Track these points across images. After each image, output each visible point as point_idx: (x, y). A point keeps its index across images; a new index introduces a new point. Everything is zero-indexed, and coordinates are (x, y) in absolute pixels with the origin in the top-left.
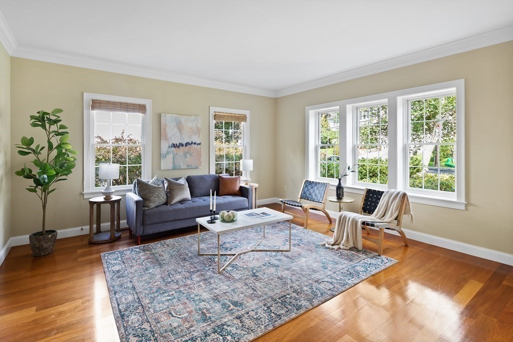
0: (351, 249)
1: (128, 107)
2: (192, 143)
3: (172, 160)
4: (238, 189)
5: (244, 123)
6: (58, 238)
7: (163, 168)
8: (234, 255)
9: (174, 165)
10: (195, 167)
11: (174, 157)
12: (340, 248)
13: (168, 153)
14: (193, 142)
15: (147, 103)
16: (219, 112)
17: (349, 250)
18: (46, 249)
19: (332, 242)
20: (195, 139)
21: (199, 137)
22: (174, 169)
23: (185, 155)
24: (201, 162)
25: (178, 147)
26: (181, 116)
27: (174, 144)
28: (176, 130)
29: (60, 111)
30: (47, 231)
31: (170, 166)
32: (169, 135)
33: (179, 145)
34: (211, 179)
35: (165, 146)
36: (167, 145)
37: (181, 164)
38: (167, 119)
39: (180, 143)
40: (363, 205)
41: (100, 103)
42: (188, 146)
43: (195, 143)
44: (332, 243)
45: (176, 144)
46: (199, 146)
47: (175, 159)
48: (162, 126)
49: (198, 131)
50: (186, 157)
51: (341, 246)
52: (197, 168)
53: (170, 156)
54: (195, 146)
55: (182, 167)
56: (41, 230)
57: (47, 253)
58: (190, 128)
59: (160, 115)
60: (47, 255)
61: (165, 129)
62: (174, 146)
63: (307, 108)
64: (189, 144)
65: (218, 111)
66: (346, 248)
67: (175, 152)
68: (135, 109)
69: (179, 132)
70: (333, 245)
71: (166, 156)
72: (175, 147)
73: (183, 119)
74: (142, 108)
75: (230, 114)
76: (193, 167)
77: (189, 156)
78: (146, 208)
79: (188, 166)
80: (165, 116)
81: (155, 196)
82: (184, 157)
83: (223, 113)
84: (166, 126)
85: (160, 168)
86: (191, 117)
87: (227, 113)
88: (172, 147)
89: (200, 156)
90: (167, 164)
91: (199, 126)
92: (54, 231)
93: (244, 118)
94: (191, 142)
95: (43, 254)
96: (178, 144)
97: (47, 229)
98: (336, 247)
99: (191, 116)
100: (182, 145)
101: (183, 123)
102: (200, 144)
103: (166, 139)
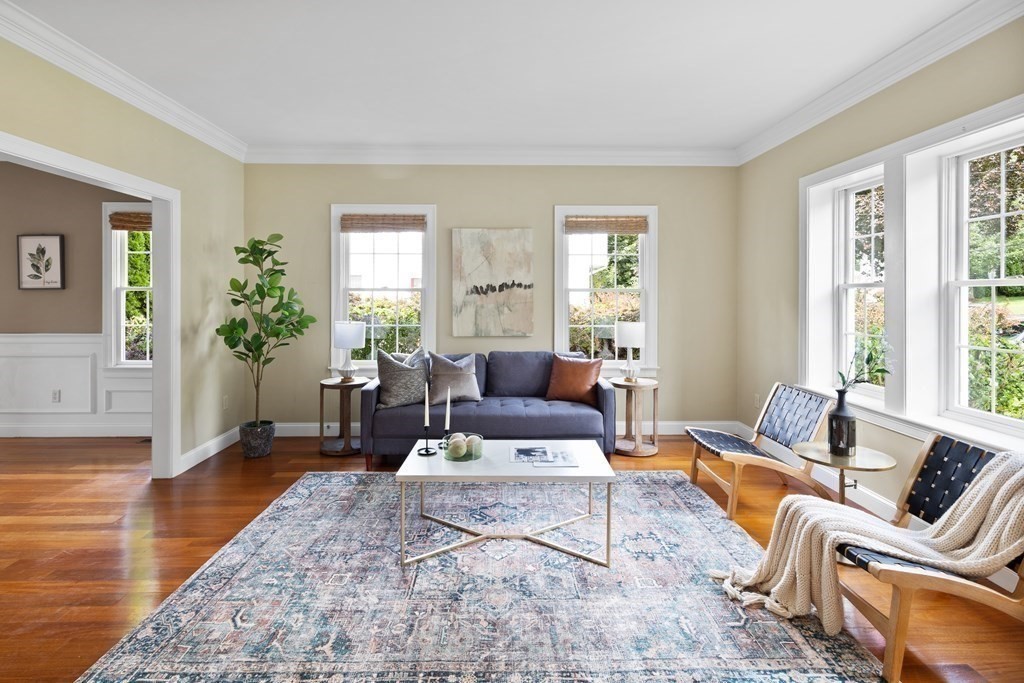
0: (797, 621)
1: (396, 222)
2: (513, 284)
3: (473, 319)
4: (589, 387)
5: (644, 235)
6: (276, 434)
7: (455, 334)
8: (477, 535)
9: (477, 329)
10: (520, 334)
11: (476, 312)
12: (761, 606)
13: (465, 304)
14: (516, 283)
15: (430, 211)
16: (577, 217)
17: (790, 620)
18: (255, 448)
19: (748, 578)
20: (520, 277)
21: (529, 271)
22: (477, 336)
23: (499, 309)
24: (532, 323)
25: (485, 293)
26: (492, 231)
27: (477, 287)
28: (481, 259)
29: (279, 237)
30: (262, 422)
31: (470, 330)
32: (467, 270)
33: (487, 290)
34: (536, 362)
35: (459, 291)
36: (463, 290)
37: (491, 326)
38: (465, 238)
39: (488, 286)
40: (913, 489)
41: (352, 219)
42: (506, 291)
43: (520, 285)
44: (747, 582)
45: (481, 287)
46: (528, 290)
47: (479, 317)
48: (454, 252)
49: (527, 260)
50: (500, 312)
51: (769, 602)
52: (524, 336)
53: (470, 311)
54: (521, 290)
55: (493, 334)
56: (254, 420)
57: (257, 455)
58: (510, 254)
59: (450, 232)
60: (258, 457)
61: (459, 259)
62: (477, 290)
63: (802, 181)
64: (507, 286)
65: (574, 214)
66: (782, 612)
67: (479, 303)
68: (407, 224)
69: (486, 263)
70: (748, 589)
71: (461, 311)
72: (478, 293)
73: (494, 237)
74: (417, 222)
75: (605, 217)
76: (515, 334)
77: (506, 310)
78: (383, 406)
79: (504, 331)
80: (460, 233)
81: (399, 384)
82: (497, 312)
83: (587, 217)
84: (461, 253)
85: (451, 334)
86: (511, 231)
87: (597, 217)
88: (472, 292)
89: (532, 310)
90: (463, 325)
91: (529, 248)
92: (271, 423)
93: (642, 224)
94: (510, 283)
95: (252, 455)
96: (485, 287)
97: (261, 419)
98: (750, 598)
99: (512, 228)
100: (493, 289)
101: (494, 244)
102: (530, 287)
103: (461, 278)
